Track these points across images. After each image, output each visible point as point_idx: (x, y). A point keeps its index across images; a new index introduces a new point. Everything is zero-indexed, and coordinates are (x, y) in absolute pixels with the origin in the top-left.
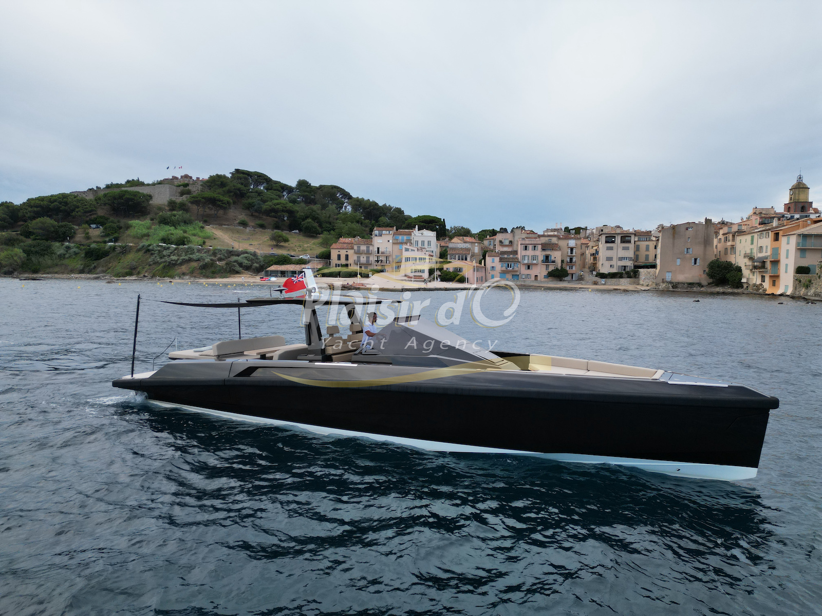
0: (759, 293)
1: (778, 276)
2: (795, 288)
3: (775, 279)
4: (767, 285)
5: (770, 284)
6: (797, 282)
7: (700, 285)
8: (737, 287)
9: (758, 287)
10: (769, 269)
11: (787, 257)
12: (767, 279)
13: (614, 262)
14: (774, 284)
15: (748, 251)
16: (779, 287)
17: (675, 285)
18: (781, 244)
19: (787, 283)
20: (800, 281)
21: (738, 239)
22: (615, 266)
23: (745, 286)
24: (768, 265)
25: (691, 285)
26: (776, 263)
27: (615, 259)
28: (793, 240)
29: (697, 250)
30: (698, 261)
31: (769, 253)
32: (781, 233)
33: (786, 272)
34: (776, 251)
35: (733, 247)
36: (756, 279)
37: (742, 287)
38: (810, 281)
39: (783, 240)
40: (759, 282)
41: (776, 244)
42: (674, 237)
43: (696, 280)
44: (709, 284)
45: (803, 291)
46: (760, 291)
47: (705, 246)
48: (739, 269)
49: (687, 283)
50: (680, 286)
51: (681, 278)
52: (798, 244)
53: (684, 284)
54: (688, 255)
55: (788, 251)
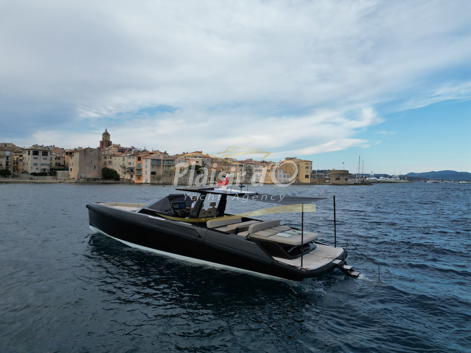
0: (130, 182)
1: (141, 176)
2: (151, 180)
3: (139, 177)
4: (134, 179)
5: (136, 179)
6: (153, 178)
7: (98, 179)
8: (117, 180)
9: (130, 180)
10: (135, 172)
11: (146, 168)
12: (134, 177)
13: (38, 167)
14: (139, 178)
15: (121, 164)
16: (142, 180)
17: (88, 179)
18: (142, 162)
19: (147, 177)
20: (154, 178)
21: (113, 158)
22: (39, 169)
23: (121, 180)
24: (135, 170)
25: (95, 179)
26: (140, 170)
27: (39, 164)
28: (149, 161)
29: (95, 162)
30: (96, 168)
31: (135, 165)
32: (142, 158)
33: (146, 174)
34: (139, 165)
35: (110, 162)
36: (128, 176)
37: (120, 180)
38: (160, 178)
39: (143, 161)
40: (129, 178)
41: (139, 162)
42: (85, 155)
43: (95, 177)
44: (101, 179)
45: (156, 182)
46: (131, 182)
47: (99, 161)
48: (116, 172)
49: (93, 178)
50: (90, 180)
51: (89, 176)
52: (151, 163)
53: (91, 179)
54: (92, 165)
55: (146, 165)
